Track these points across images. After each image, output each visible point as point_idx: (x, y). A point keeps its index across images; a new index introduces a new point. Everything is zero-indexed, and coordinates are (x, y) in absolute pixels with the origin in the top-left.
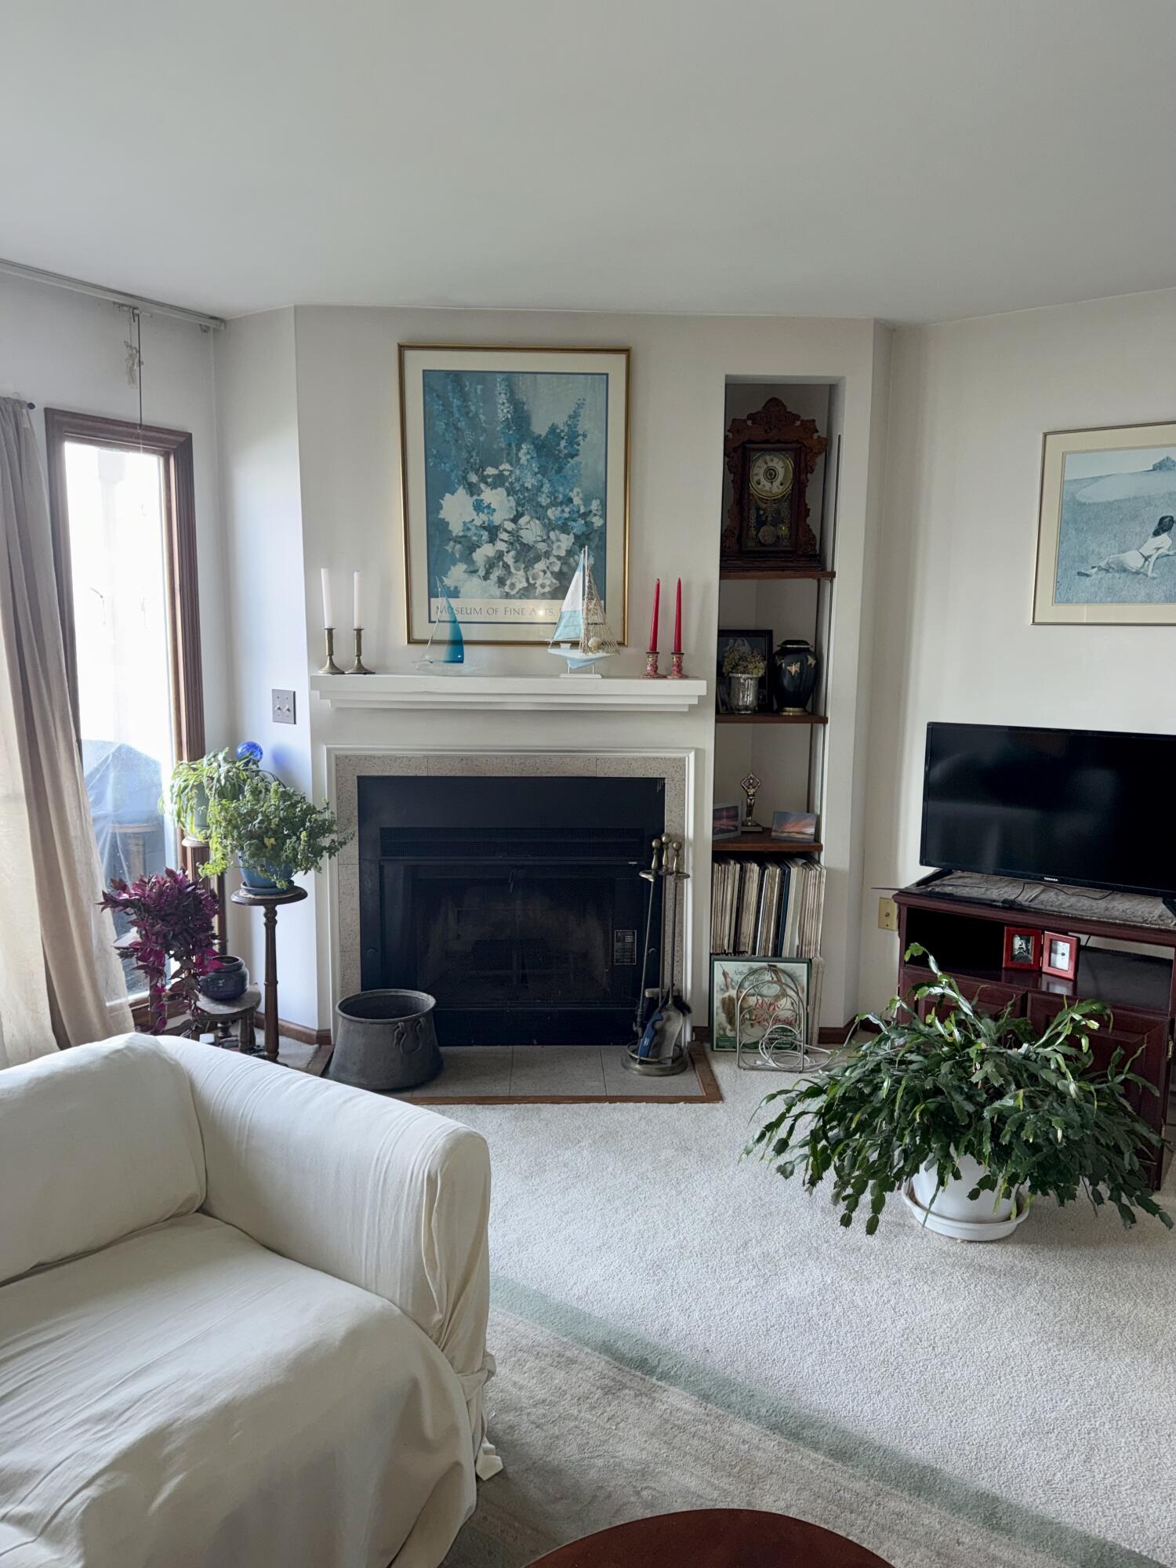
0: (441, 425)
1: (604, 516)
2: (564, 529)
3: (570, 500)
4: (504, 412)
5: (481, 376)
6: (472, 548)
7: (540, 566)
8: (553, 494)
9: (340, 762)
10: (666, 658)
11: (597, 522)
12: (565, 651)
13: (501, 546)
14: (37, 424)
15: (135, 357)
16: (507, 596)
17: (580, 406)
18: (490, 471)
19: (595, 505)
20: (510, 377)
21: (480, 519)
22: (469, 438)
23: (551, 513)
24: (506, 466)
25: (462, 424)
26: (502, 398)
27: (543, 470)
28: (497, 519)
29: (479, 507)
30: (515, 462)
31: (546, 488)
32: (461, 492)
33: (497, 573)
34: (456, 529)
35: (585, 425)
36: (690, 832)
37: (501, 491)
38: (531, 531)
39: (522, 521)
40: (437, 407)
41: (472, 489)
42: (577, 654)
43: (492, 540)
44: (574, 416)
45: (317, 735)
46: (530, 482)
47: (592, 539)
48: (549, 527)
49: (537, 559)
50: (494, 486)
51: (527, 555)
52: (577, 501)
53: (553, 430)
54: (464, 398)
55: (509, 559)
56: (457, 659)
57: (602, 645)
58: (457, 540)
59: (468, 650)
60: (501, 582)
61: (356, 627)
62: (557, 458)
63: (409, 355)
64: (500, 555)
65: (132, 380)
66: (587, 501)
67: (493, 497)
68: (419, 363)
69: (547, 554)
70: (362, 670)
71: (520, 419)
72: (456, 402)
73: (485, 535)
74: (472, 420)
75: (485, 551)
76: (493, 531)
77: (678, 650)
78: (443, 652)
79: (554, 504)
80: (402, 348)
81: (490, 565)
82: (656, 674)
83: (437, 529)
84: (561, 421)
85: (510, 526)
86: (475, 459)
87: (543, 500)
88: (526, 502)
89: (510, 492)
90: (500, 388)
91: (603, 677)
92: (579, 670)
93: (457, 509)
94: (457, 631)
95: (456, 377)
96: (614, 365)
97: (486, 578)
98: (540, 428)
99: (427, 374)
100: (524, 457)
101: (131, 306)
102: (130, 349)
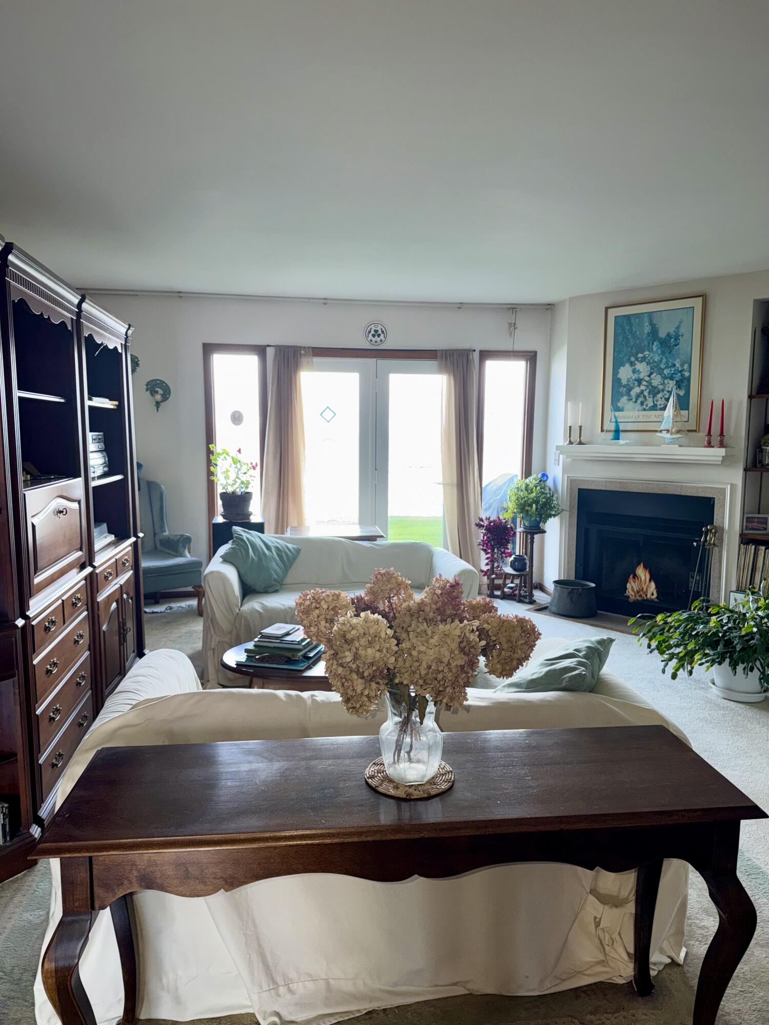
0: (621, 338)
1: (690, 371)
2: (672, 378)
3: (674, 365)
4: (647, 329)
5: (638, 316)
6: (630, 389)
7: (660, 395)
8: (667, 363)
9: (572, 482)
10: (716, 439)
11: (687, 374)
12: (665, 435)
13: (643, 388)
14: (476, 356)
15: (513, 326)
16: (645, 410)
17: (680, 323)
18: (640, 355)
19: (686, 366)
20: (650, 314)
21: (635, 376)
22: (632, 342)
23: (666, 372)
24: (647, 353)
25: (629, 337)
26: (647, 324)
27: (663, 353)
28: (642, 376)
29: (634, 371)
30: (650, 350)
31: (664, 361)
32: (627, 365)
33: (641, 400)
34: (624, 382)
35: (682, 331)
36: (726, 526)
37: (644, 364)
38: (656, 380)
39: (653, 376)
40: (619, 331)
41: (632, 364)
42: (668, 436)
43: (639, 386)
44: (678, 327)
45: (564, 471)
46: (657, 358)
47: (683, 383)
48: (665, 378)
49: (659, 392)
50: (641, 362)
51: (654, 391)
52: (678, 365)
53: (668, 335)
54: (631, 325)
55: (646, 393)
56: (617, 438)
57: (678, 432)
58: (624, 386)
59: (622, 435)
60: (642, 403)
61: (579, 425)
62: (669, 347)
63: (610, 310)
64: (642, 392)
65: (511, 335)
66: (682, 365)
67: (641, 366)
68: (613, 313)
69: (663, 390)
70: (581, 443)
71: (654, 332)
72: (628, 328)
73: (636, 383)
74: (634, 335)
75: (637, 390)
76: (639, 381)
77: (722, 434)
78: (611, 435)
79: (667, 367)
80: (607, 309)
81: (638, 396)
82: (709, 445)
83: (616, 382)
84: (672, 330)
85: (647, 379)
86: (634, 351)
87: (662, 366)
88: (655, 368)
89: (648, 364)
90: (646, 320)
91: (680, 446)
92: (670, 443)
93: (625, 373)
94: (617, 426)
95: (628, 317)
96: (697, 303)
97: (636, 402)
98: (662, 334)
99: (616, 317)
100: (655, 348)
101: (513, 308)
102: (510, 324)
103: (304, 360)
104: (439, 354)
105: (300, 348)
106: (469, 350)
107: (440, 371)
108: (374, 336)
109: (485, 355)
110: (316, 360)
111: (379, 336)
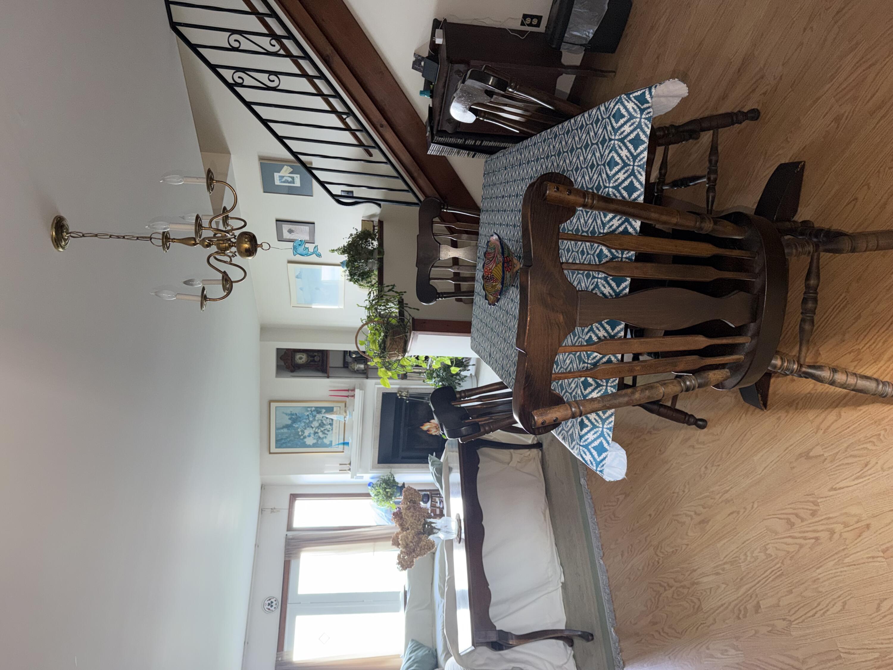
0: (289, 445)
1: (312, 407)
2: (315, 416)
3: (308, 415)
4: (285, 430)
5: (276, 435)
6: (320, 437)
7: (324, 422)
8: (306, 419)
9: (374, 468)
10: (350, 393)
11: (313, 409)
12: (347, 419)
13: (319, 431)
14: (290, 534)
15: (273, 510)
16: (332, 429)
17: (284, 413)
18: (300, 433)
19: (309, 409)
20: (277, 429)
21: (312, 436)
22: (292, 438)
23: (311, 419)
24: (299, 430)
25: (289, 440)
26: (282, 431)
27: (300, 421)
28: (312, 432)
29: (309, 436)
30: (298, 428)
31: (305, 420)
32: (305, 440)
33: (326, 432)
34: (315, 441)
35: (289, 412)
36: (398, 386)
37: (305, 431)
38: (316, 424)
39: (313, 426)
40: (284, 445)
41: (305, 437)
42: (348, 417)
43: (317, 433)
44: (286, 414)
45: (367, 472)
46: (303, 424)
47: (318, 410)
48: (314, 420)
49: (323, 423)
50: (304, 433)
51: (322, 425)
52: (308, 413)
53: (290, 419)
54: (282, 439)
55: (322, 429)
56: (348, 444)
57: (345, 412)
58: (318, 441)
59: (346, 441)
60: (328, 431)
61: (339, 465)
62: (297, 418)
63: (271, 451)
64: (322, 431)
65: (278, 511)
66: (308, 411)
67: (306, 433)
68: (273, 449)
69: (322, 420)
70: (350, 464)
71: (287, 427)
72: (283, 441)
73: (316, 435)
74: (287, 437)
75: (321, 434)
76: (315, 433)
77: (348, 390)
78: (346, 447)
79: (309, 418)
80: (270, 453)
81: (324, 433)
82: (353, 396)
83: (315, 445)
84: (287, 417)
85: (314, 429)
86: (297, 437)
87: (308, 421)
88: (308, 425)
89: (305, 429)
90: (279, 431)
91: (354, 410)
92: (352, 415)
93: (310, 441)
94: (341, 444)
95: (277, 441)
96: (273, 405)
97: (327, 434)
98: (289, 422)
99: (276, 448)
100: (297, 426)
101: (262, 511)
102: (272, 512)
103: (286, 658)
104: (287, 559)
105: (277, 661)
106: (286, 538)
107: (298, 558)
108: (272, 606)
109: (290, 528)
110: (286, 648)
111: (272, 602)
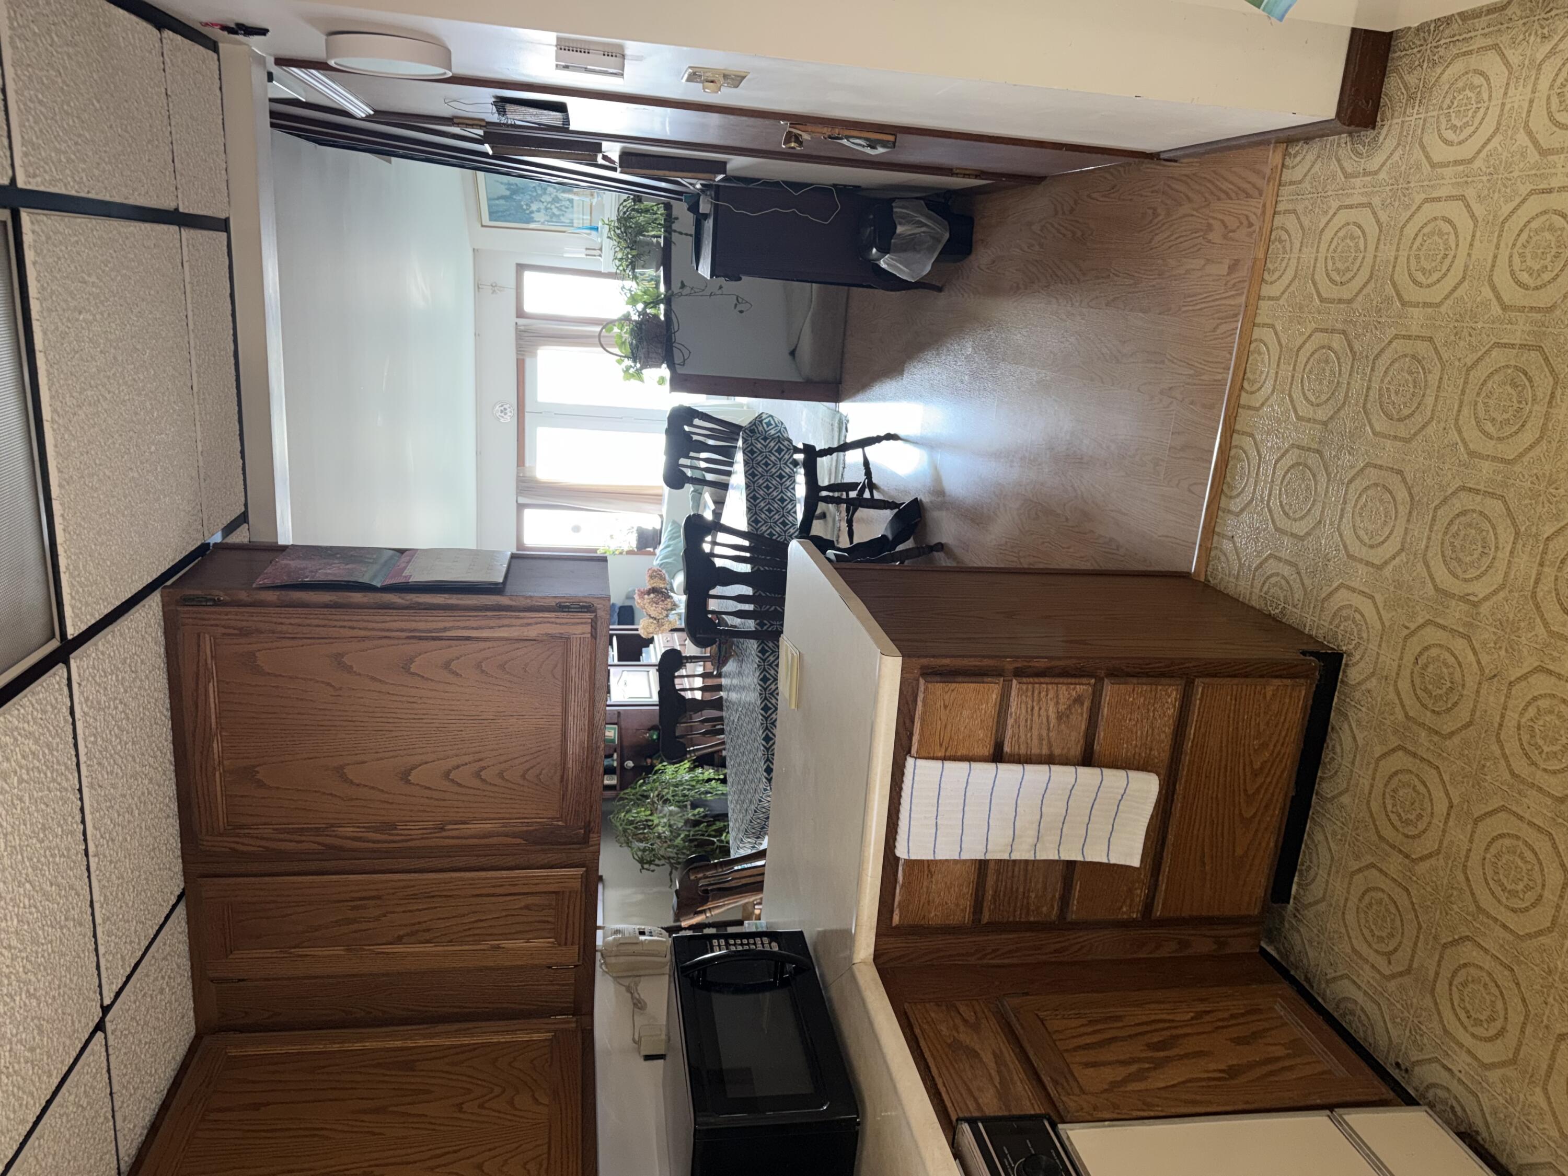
0: (509, 218)
2: (545, 189)
3: (534, 187)
4: (502, 202)
5: (489, 206)
6: (554, 214)
8: (532, 191)
13: (553, 207)
14: (521, 321)
15: (493, 286)
16: (572, 209)
17: (497, 182)
18: (525, 207)
20: (489, 199)
21: (543, 211)
22: (513, 212)
23: (540, 192)
24: (523, 203)
25: (508, 213)
26: (497, 202)
27: (523, 193)
28: (542, 207)
29: (538, 211)
30: (520, 201)
31: (530, 193)
32: (533, 215)
33: (563, 208)
34: (547, 218)
35: (505, 181)
37: (532, 205)
38: (547, 198)
39: (543, 200)
40: (502, 219)
41: (532, 212)
43: (550, 208)
44: (502, 183)
46: (528, 197)
48: (545, 193)
49: (557, 198)
50: (530, 207)
51: (556, 200)
52: (534, 185)
53: (508, 189)
54: (497, 212)
55: (558, 205)
56: (596, 229)
58: (551, 218)
59: (593, 226)
60: (567, 208)
61: (584, 250)
62: (518, 189)
63: (484, 224)
64: (557, 208)
65: (501, 290)
67: (534, 207)
68: (487, 222)
69: (556, 195)
70: (601, 249)
71: (505, 198)
72: (500, 214)
73: (549, 210)
74: (506, 210)
75: (556, 211)
76: (548, 208)
78: (594, 232)
79: (536, 191)
80: (483, 226)
81: (561, 210)
83: (547, 223)
84: (504, 187)
85: (545, 204)
86: (520, 210)
87: (534, 194)
88: (536, 198)
89: (532, 202)
90: (494, 202)
93: (540, 217)
95: (491, 213)
97: (565, 212)
98: (508, 193)
99: (491, 220)
100: (518, 198)
101: (478, 287)
102: (494, 292)
103: (528, 474)
104: (520, 357)
105: (518, 476)
106: (516, 329)
107: (534, 355)
108: (506, 414)
109: (520, 313)
110: (527, 464)
111: (505, 409)
